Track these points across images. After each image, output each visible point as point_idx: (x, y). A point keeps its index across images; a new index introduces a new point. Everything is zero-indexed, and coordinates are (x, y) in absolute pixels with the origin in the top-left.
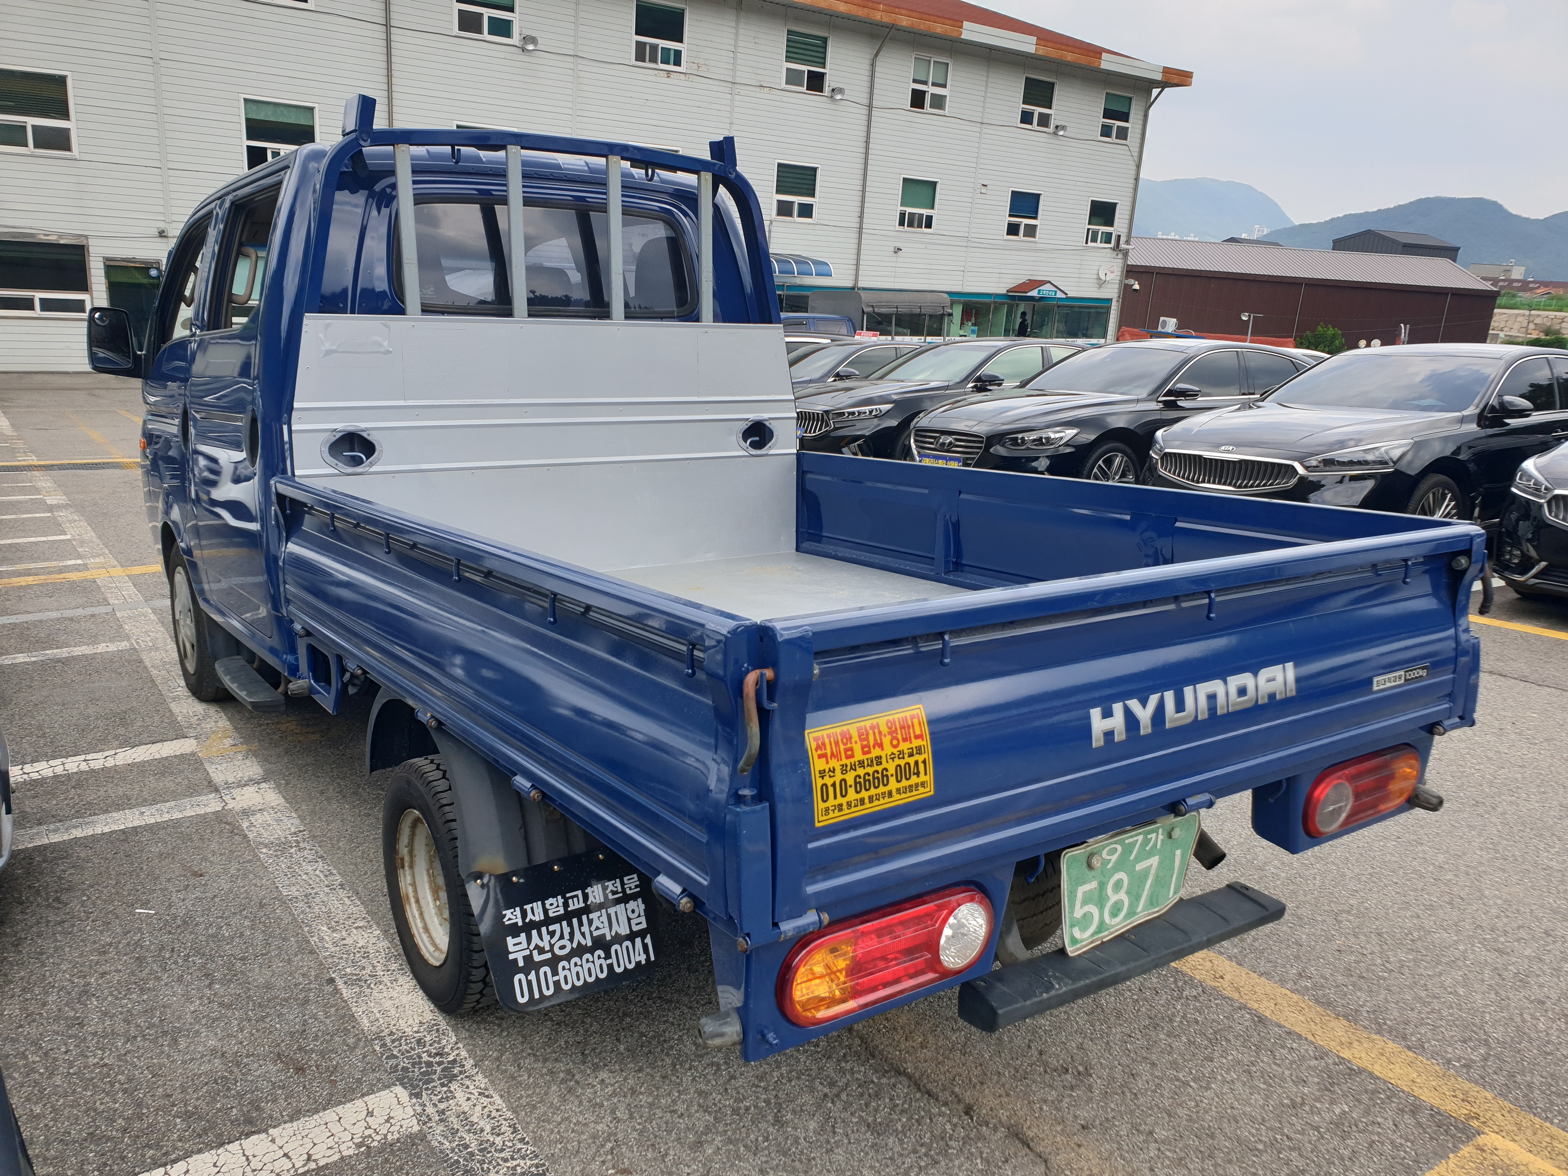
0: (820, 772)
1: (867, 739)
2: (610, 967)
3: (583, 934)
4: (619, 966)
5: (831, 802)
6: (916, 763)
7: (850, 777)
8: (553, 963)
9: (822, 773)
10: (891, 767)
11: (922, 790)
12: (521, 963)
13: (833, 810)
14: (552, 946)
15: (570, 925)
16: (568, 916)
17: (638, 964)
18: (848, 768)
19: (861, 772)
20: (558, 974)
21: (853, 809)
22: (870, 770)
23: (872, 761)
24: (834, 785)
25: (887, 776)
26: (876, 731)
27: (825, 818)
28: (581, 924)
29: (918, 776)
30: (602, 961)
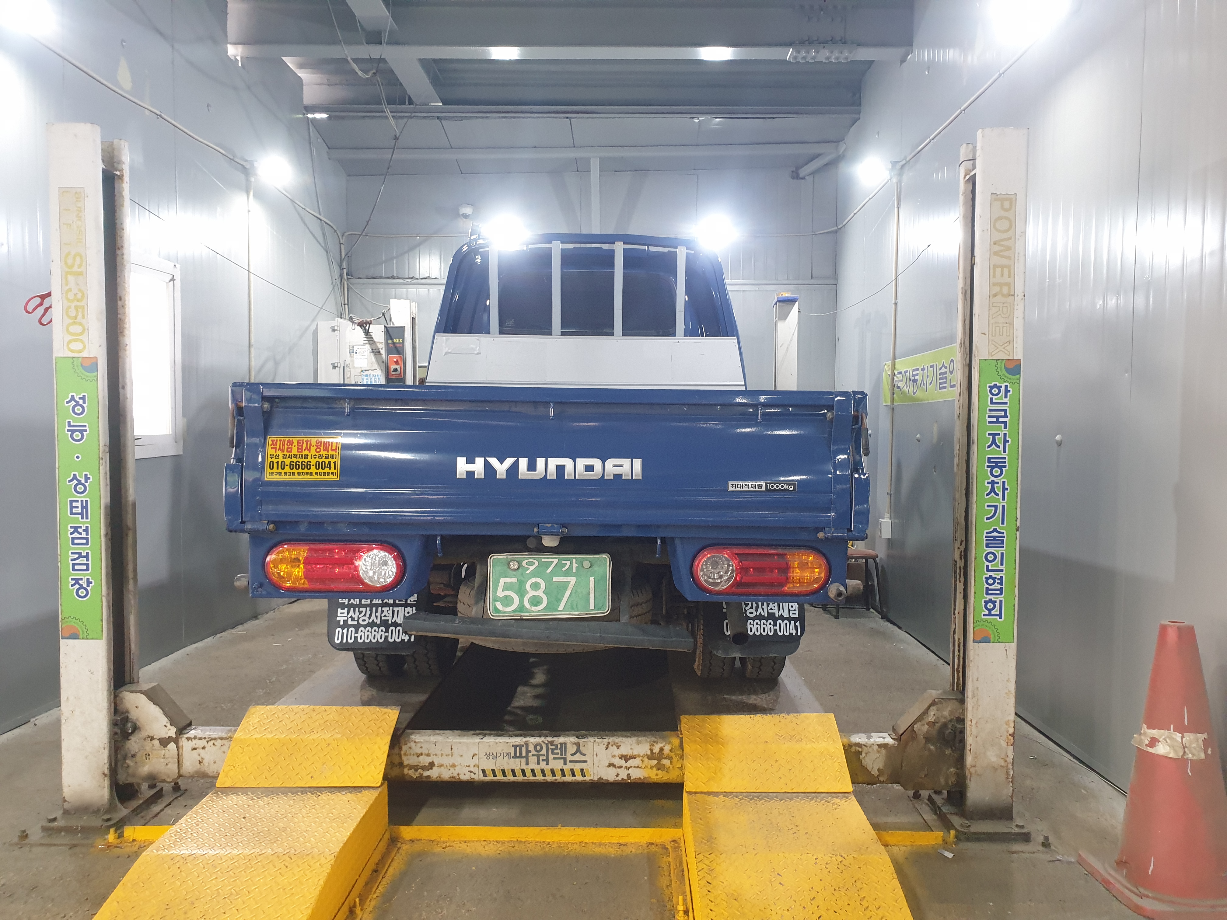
0: (270, 455)
1: (302, 446)
2: (386, 637)
3: (377, 617)
4: (391, 638)
5: (275, 470)
6: (330, 462)
7: (287, 461)
8: (357, 627)
9: (272, 456)
10: (313, 461)
11: (331, 476)
12: (342, 623)
13: (276, 475)
14: (359, 618)
15: (371, 610)
16: (371, 606)
17: (403, 640)
18: (287, 457)
19: (295, 460)
20: (357, 633)
21: (287, 477)
22: (300, 460)
23: (302, 456)
24: (277, 463)
25: (310, 465)
26: (309, 443)
27: (270, 477)
28: (377, 611)
29: (330, 469)
30: (383, 633)
